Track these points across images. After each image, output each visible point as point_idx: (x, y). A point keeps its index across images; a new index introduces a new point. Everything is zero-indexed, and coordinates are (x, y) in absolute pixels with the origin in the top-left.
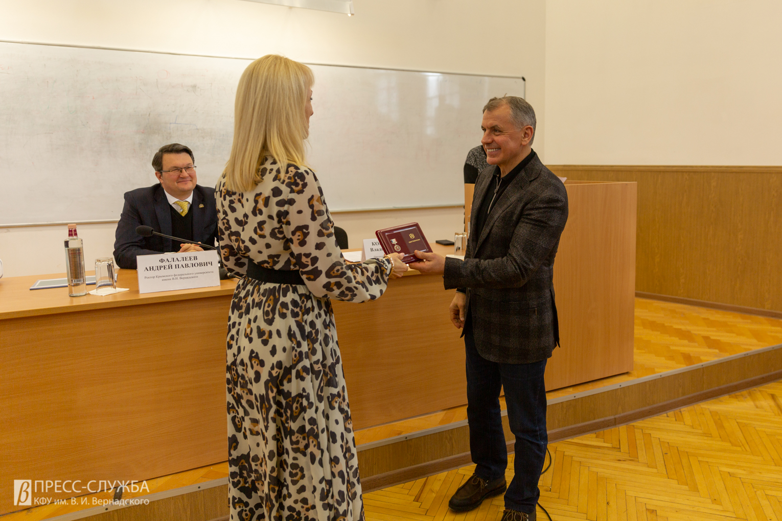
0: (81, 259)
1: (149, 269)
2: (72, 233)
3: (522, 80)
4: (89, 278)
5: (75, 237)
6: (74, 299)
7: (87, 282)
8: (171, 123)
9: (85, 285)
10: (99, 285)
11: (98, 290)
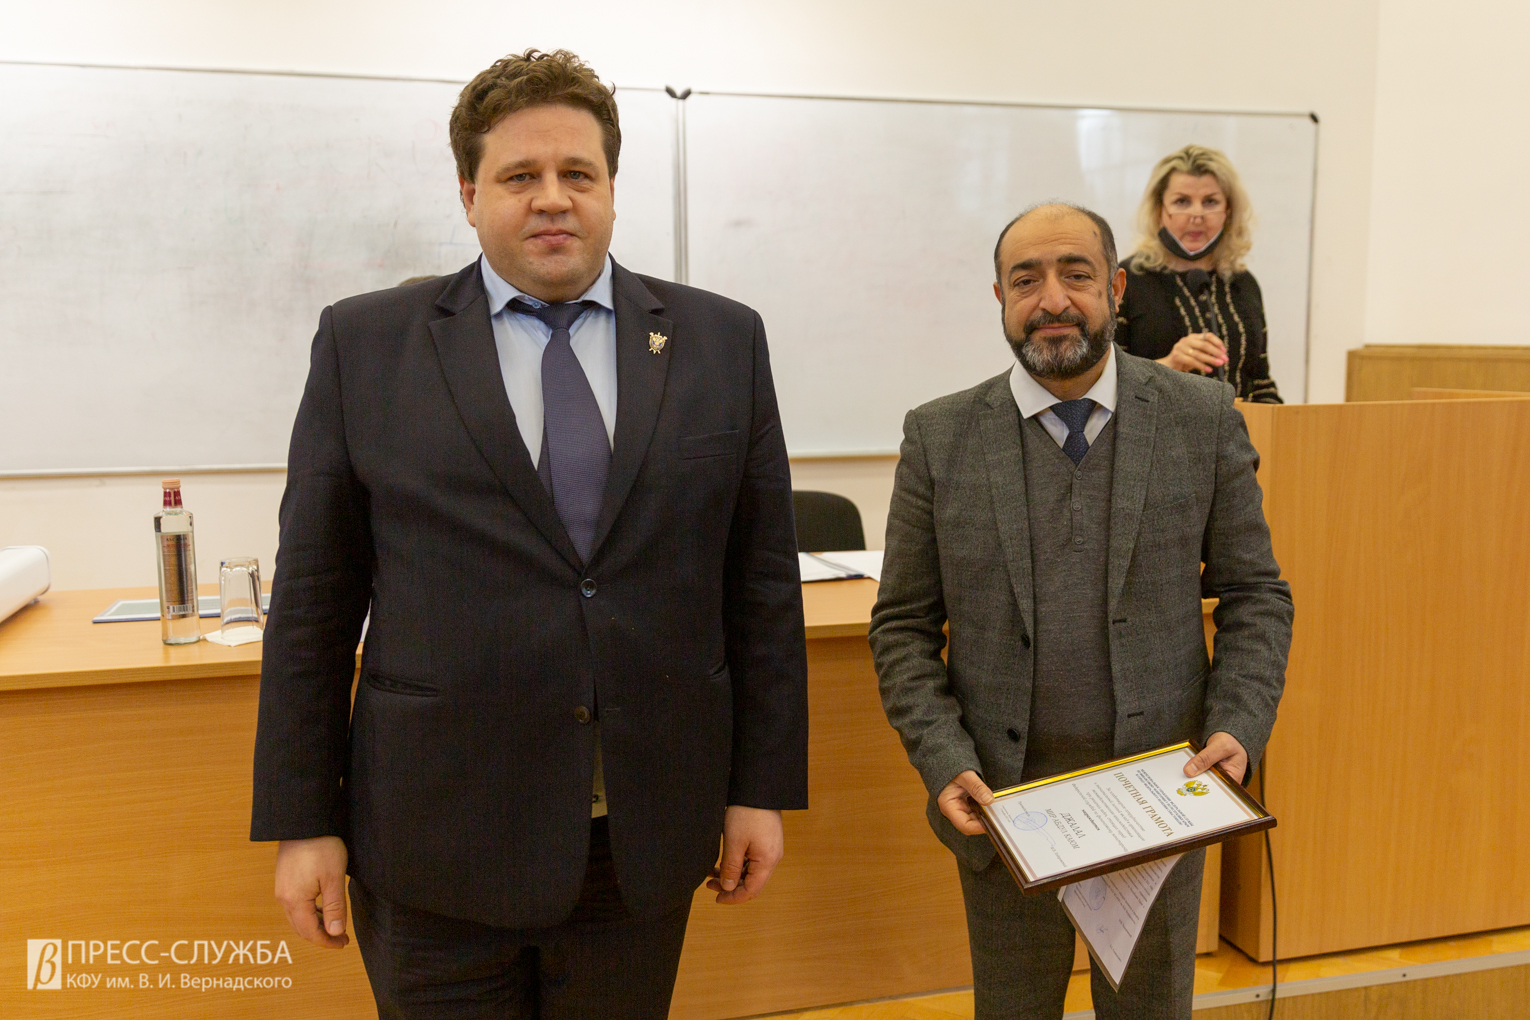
0: (189, 560)
2: (173, 498)
3: (1309, 122)
4: (204, 599)
5: (178, 509)
6: (172, 650)
7: (201, 612)
8: (441, 244)
9: (197, 617)
10: (227, 619)
11: (223, 632)
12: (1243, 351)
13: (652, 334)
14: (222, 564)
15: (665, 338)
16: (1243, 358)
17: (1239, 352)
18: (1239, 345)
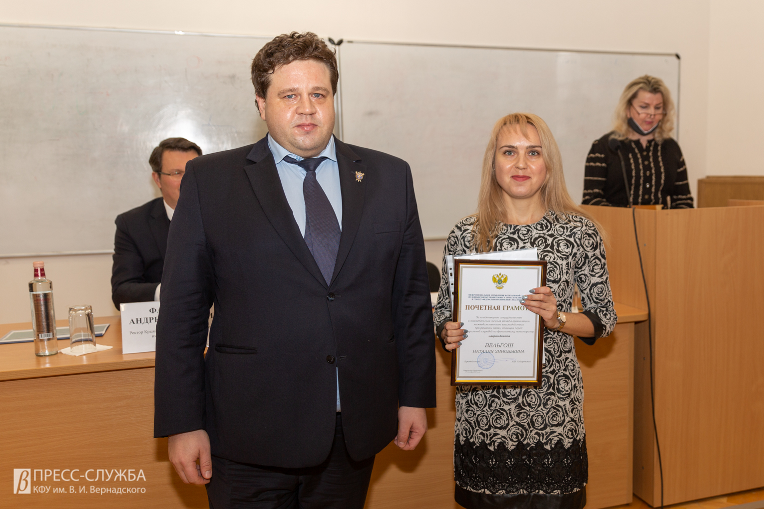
0: (50, 308)
1: (135, 322)
3: (675, 58)
4: (60, 330)
6: (41, 359)
7: (58, 337)
9: (56, 340)
10: (74, 340)
11: (71, 348)
12: (662, 182)
13: (356, 172)
14: (70, 309)
15: (363, 174)
16: (662, 186)
17: (660, 182)
18: (661, 178)
